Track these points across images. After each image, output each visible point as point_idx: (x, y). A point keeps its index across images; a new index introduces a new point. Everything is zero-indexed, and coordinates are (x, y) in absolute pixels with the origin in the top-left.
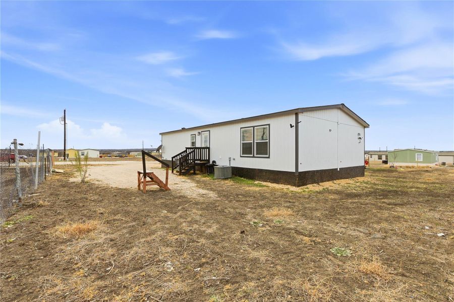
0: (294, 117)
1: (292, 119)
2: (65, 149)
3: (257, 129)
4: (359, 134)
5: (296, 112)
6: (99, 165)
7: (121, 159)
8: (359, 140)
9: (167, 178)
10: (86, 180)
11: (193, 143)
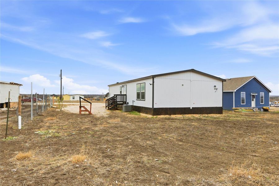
0: (152, 80)
1: (150, 81)
2: (61, 95)
3: (142, 85)
4: (215, 86)
5: (153, 77)
6: (73, 105)
7: (98, 101)
8: (215, 90)
9: (91, 109)
10: (62, 110)
11: (121, 92)
